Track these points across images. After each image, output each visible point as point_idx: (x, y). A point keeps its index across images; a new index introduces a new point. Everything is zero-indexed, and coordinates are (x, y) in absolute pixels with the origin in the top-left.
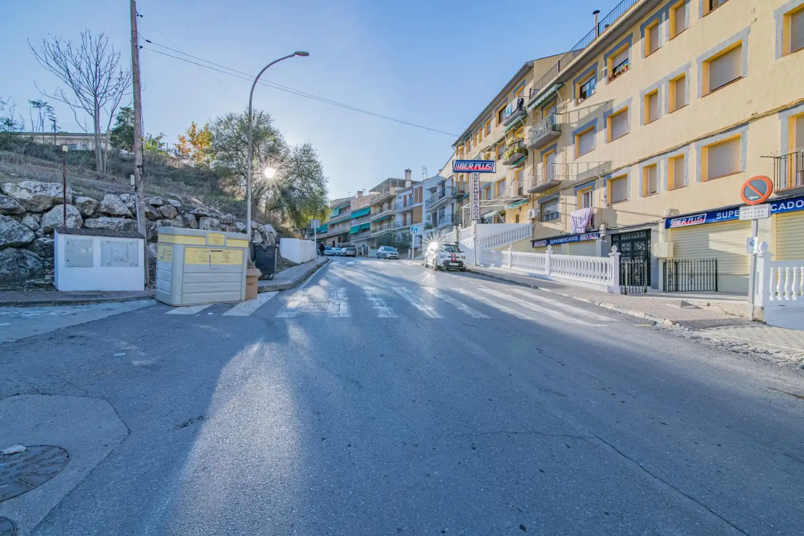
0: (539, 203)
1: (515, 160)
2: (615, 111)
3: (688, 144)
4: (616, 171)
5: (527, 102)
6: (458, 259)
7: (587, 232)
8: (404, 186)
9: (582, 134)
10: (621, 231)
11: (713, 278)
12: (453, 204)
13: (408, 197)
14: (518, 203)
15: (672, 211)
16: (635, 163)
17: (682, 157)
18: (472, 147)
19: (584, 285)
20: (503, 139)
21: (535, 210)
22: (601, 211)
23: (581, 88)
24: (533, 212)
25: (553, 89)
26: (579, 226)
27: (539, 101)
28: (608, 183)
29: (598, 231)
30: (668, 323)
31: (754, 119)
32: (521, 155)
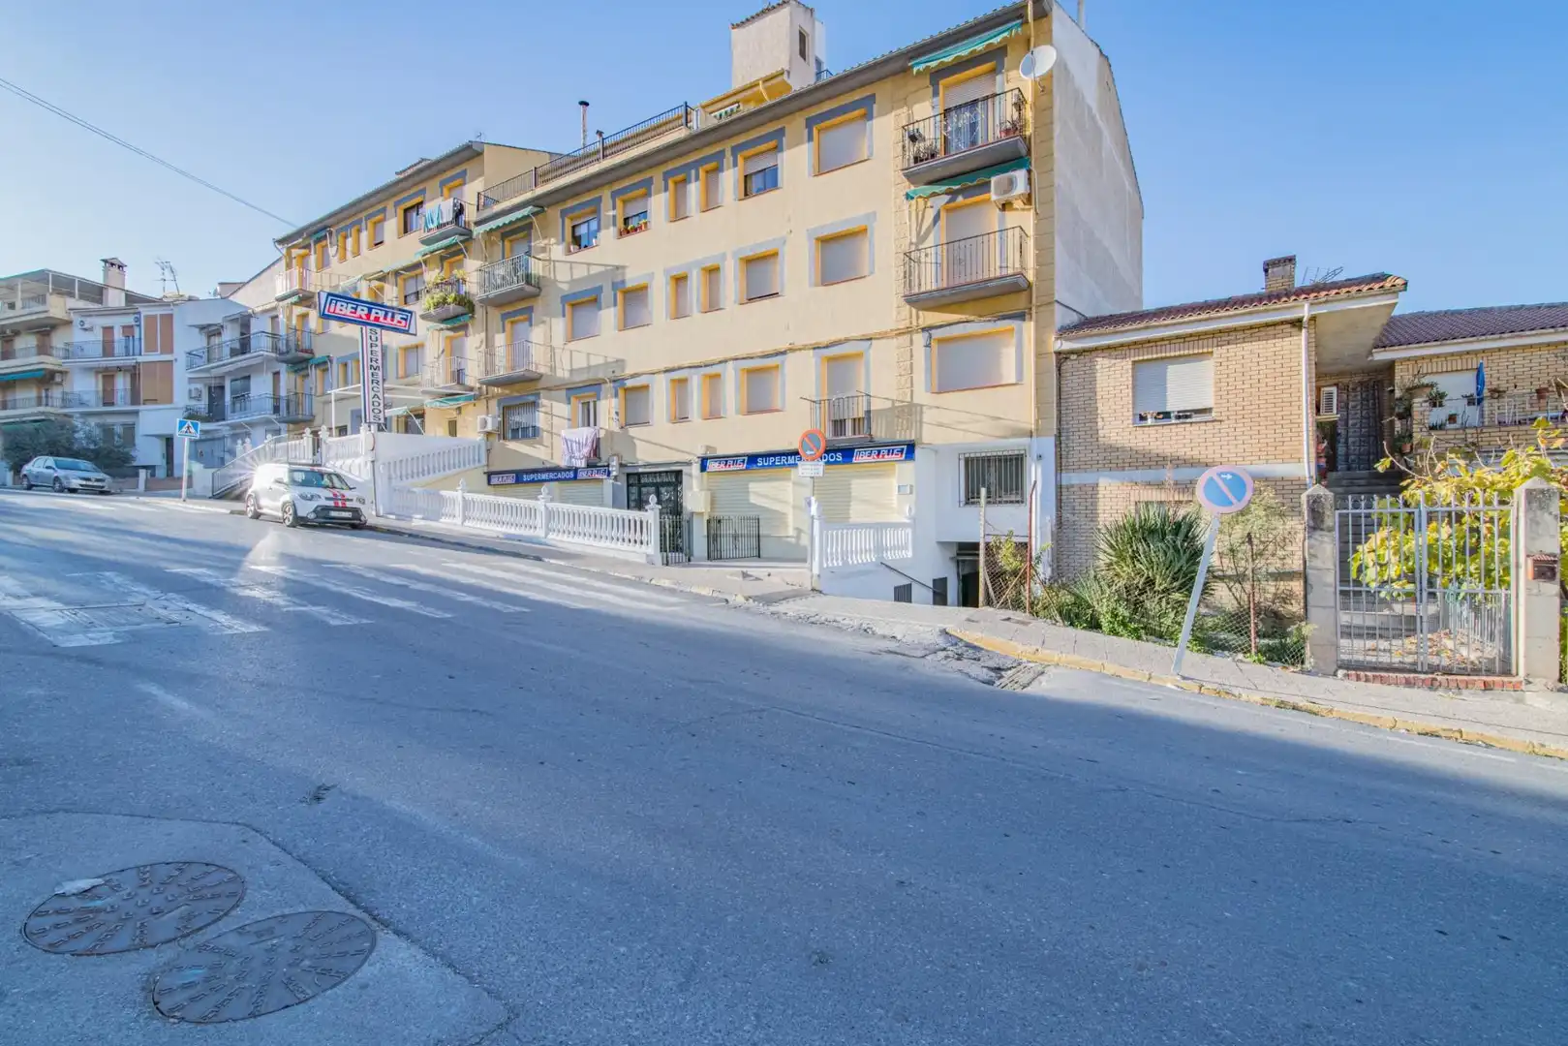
0: (499, 405)
1: (444, 316)
2: (629, 285)
3: (725, 361)
4: (633, 376)
5: (470, 215)
6: (348, 504)
7: (589, 466)
8: (100, 301)
9: (578, 304)
10: (641, 470)
11: (754, 541)
12: (276, 374)
13: (118, 335)
14: (457, 400)
15: (708, 448)
16: (659, 372)
17: (717, 376)
18: (334, 261)
19: (611, 554)
20: (417, 265)
21: (494, 417)
22: (610, 434)
23: (574, 227)
24: (489, 420)
25: (525, 212)
26: (577, 454)
27: (499, 222)
28: (621, 393)
29: (608, 466)
30: (740, 599)
31: (792, 350)
32: (460, 309)
